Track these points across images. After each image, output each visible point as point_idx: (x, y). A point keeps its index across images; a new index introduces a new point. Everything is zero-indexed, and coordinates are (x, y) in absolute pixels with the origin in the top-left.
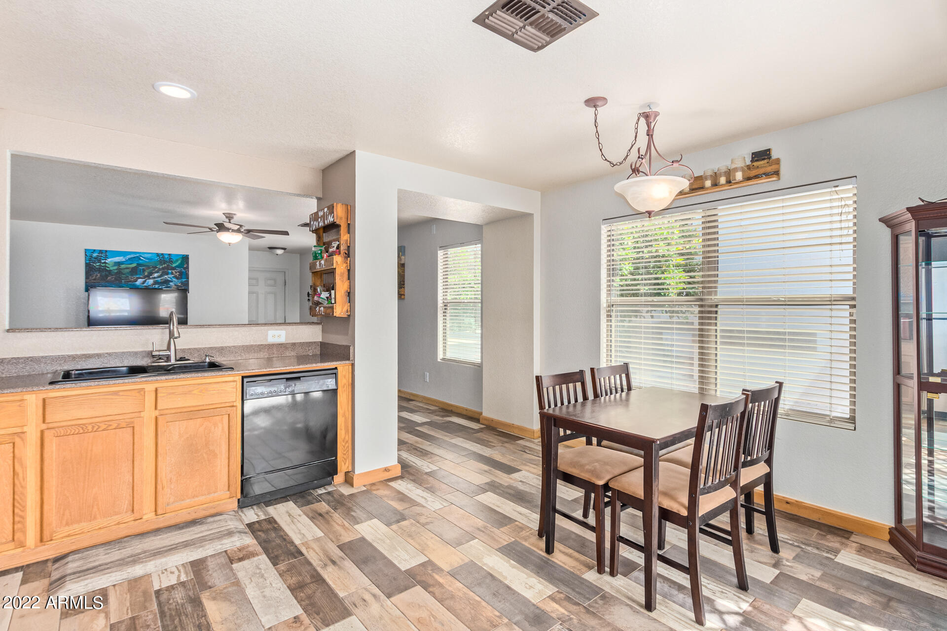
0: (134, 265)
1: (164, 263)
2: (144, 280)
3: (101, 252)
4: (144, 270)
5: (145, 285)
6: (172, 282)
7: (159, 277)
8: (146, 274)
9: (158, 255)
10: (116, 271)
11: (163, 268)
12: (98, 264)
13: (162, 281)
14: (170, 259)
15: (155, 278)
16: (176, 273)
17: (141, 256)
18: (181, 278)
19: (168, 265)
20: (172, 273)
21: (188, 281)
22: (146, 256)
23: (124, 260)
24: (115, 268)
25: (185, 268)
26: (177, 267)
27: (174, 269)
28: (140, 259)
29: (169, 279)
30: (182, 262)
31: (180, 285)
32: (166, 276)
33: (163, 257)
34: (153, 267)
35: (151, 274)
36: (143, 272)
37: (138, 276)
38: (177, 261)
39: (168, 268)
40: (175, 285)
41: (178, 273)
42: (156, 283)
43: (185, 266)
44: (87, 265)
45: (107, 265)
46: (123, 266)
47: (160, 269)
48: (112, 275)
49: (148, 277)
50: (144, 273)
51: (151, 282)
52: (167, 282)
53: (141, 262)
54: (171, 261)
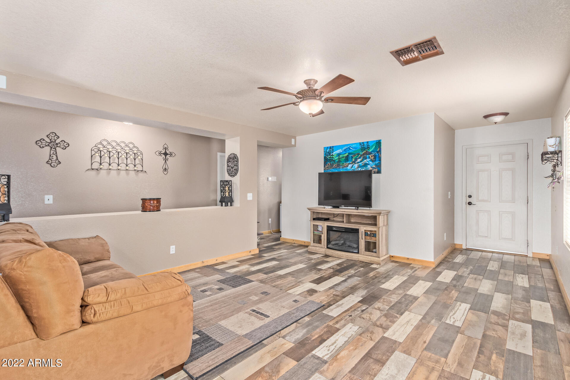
0: (347, 154)
1: (364, 150)
2: (352, 165)
3: (330, 148)
4: (352, 157)
5: (352, 169)
6: (369, 164)
7: (361, 161)
9: (360, 144)
10: (337, 160)
11: (363, 154)
12: (329, 156)
13: (363, 165)
14: (368, 145)
15: (358, 163)
16: (372, 157)
17: (350, 147)
18: (375, 161)
19: (367, 151)
20: (369, 158)
21: (380, 163)
22: (354, 146)
23: (341, 151)
24: (337, 158)
25: (378, 152)
26: (372, 152)
27: (370, 153)
28: (350, 149)
29: (367, 163)
30: (375, 147)
31: (374, 167)
32: (365, 160)
33: (363, 145)
34: (357, 154)
35: (356, 159)
36: (352, 158)
37: (349, 162)
38: (372, 146)
39: (367, 153)
40: (371, 167)
42: (359, 167)
43: (378, 150)
44: (325, 158)
45: (333, 157)
46: (341, 156)
47: (361, 156)
48: (336, 163)
49: (354, 162)
50: (352, 160)
51: (356, 166)
52: (366, 165)
53: (350, 151)
54: (368, 148)
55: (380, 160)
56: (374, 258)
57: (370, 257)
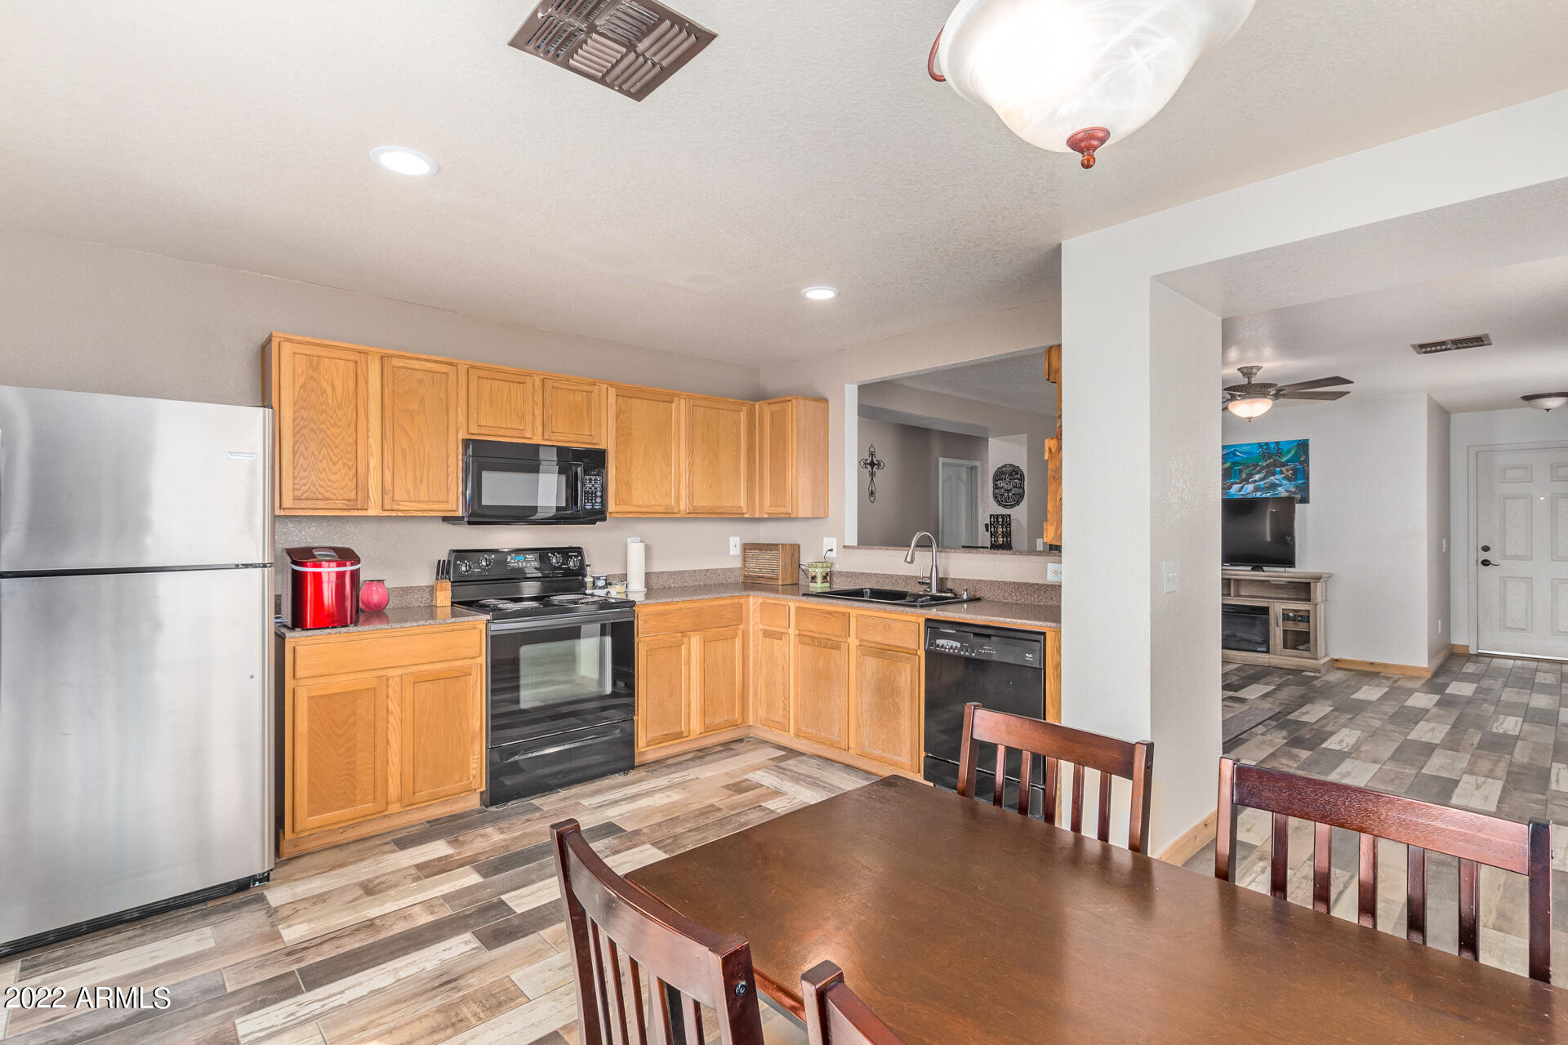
0: (1227, 465)
1: (1269, 458)
2: (1240, 485)
4: (1241, 471)
5: (1242, 493)
6: (1280, 486)
7: (1262, 479)
8: (1244, 476)
9: (1260, 445)
11: (1268, 466)
13: (1266, 485)
14: (1279, 449)
15: (1255, 481)
16: (1288, 471)
17: (1235, 450)
18: (1296, 479)
19: (1275, 460)
20: (1281, 472)
21: (1307, 483)
22: (1244, 449)
25: (1301, 463)
26: (1288, 461)
27: (1283, 465)
28: (1235, 455)
29: (1277, 482)
30: (1296, 452)
31: (1294, 490)
32: (1272, 478)
33: (1268, 448)
35: (1250, 475)
36: (1240, 473)
37: (1232, 481)
38: (1289, 451)
39: (1276, 464)
40: (1286, 491)
41: (1291, 472)
42: (1257, 489)
43: (1302, 459)
47: (1263, 468)
49: (1246, 480)
50: (1241, 476)
51: (1250, 487)
52: (1273, 486)
53: (1237, 459)
54: (1280, 453)
55: (1307, 478)
56: (1306, 660)
57: (1296, 659)
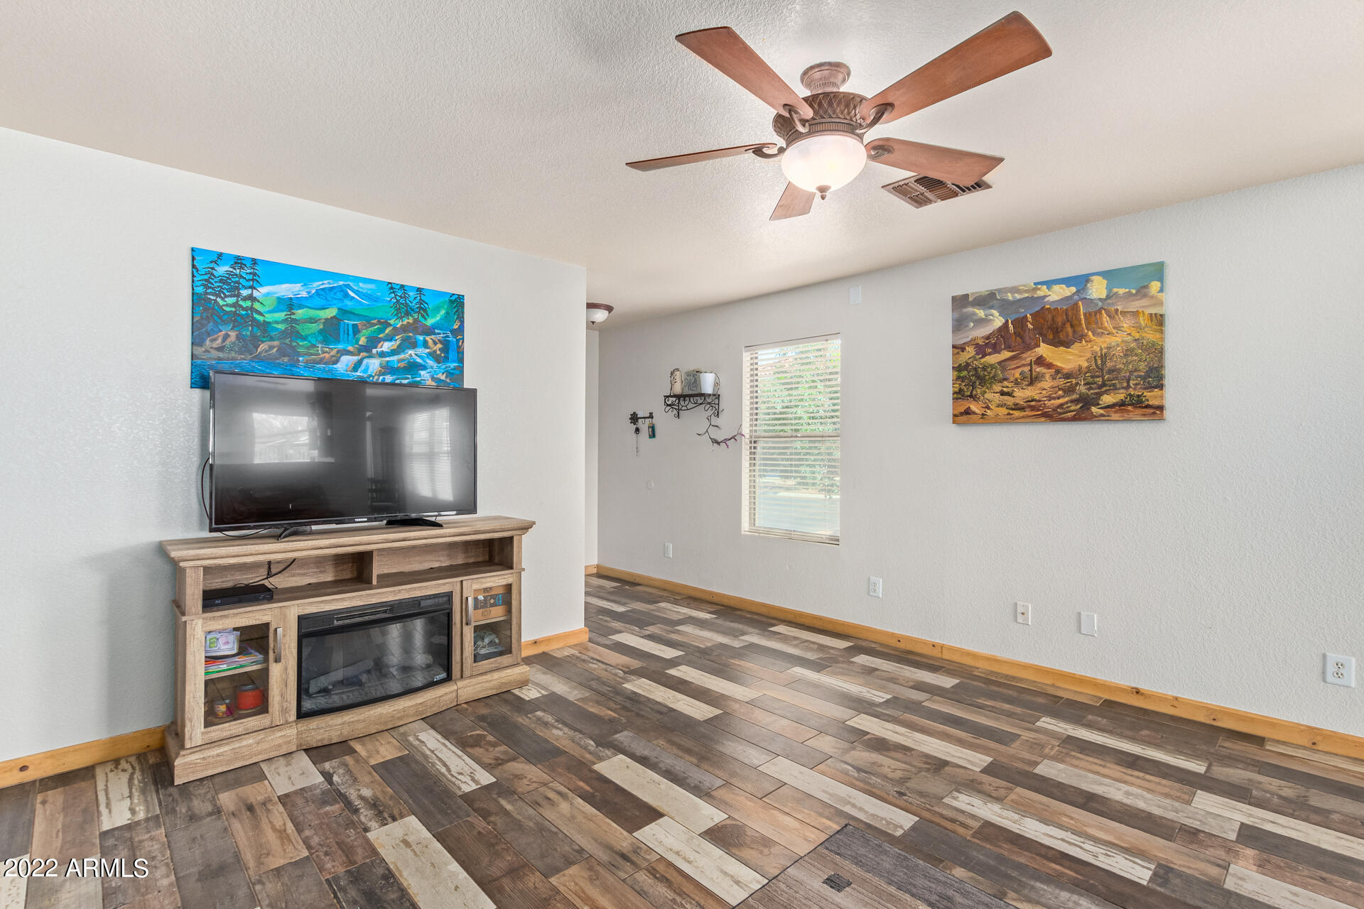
0: (331, 312)
1: (407, 314)
2: (356, 358)
3: (239, 261)
4: (356, 331)
5: (358, 374)
6: (424, 367)
7: (394, 352)
8: (363, 341)
9: (391, 287)
10: (282, 327)
11: (404, 329)
12: (231, 300)
13: (402, 365)
14: (421, 302)
15: (382, 355)
16: (435, 343)
17: (348, 286)
18: (446, 358)
19: (416, 321)
20: (425, 344)
22: (363, 287)
23: (304, 294)
24: (281, 316)
25: (455, 332)
26: (435, 326)
27: (429, 331)
28: (347, 295)
29: (419, 360)
30: (448, 313)
31: (443, 377)
32: (411, 352)
33: (405, 297)
34: (380, 322)
35: (374, 341)
36: (355, 335)
37: (340, 346)
38: (437, 309)
39: (417, 328)
40: (433, 378)
41: (439, 346)
42: (386, 369)
43: (456, 327)
44: (197, 300)
45: (257, 306)
46: (300, 313)
47: (395, 331)
48: (272, 339)
49: (367, 349)
50: (357, 341)
51: (373, 365)
52: (413, 367)
53: (349, 304)
54: (423, 309)
55: (461, 360)
56: (509, 671)
57: (496, 675)
